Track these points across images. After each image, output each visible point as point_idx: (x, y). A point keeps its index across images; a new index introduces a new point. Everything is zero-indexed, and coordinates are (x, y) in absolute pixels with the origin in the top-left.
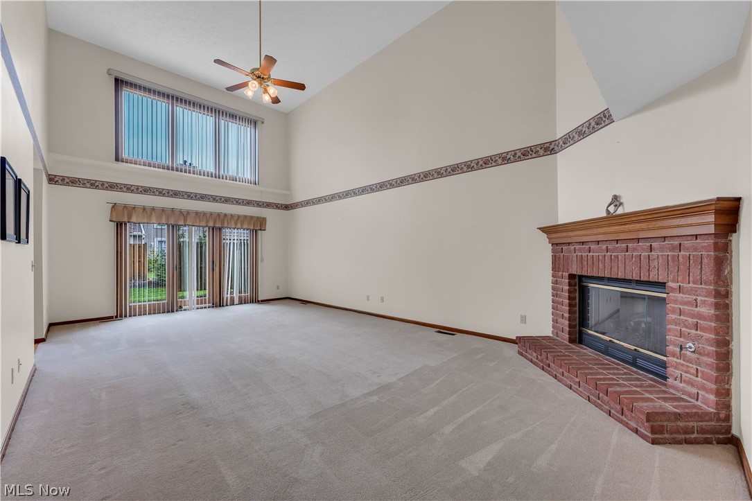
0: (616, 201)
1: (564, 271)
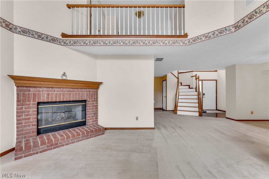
0: (64, 74)
1: (32, 101)
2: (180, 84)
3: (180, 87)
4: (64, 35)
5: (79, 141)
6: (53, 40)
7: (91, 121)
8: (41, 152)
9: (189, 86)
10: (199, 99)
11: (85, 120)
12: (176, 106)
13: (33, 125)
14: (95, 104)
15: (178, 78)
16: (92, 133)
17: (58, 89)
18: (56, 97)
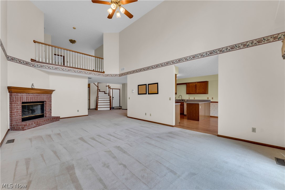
1: (19, 101)
2: (99, 91)
3: (99, 93)
4: (32, 60)
5: (49, 123)
6: (27, 64)
7: (48, 114)
8: (33, 127)
9: (105, 92)
10: (110, 100)
11: (43, 114)
12: (97, 105)
13: (20, 116)
14: (50, 104)
15: (98, 87)
16: (54, 120)
17: (31, 94)
18: (31, 99)
